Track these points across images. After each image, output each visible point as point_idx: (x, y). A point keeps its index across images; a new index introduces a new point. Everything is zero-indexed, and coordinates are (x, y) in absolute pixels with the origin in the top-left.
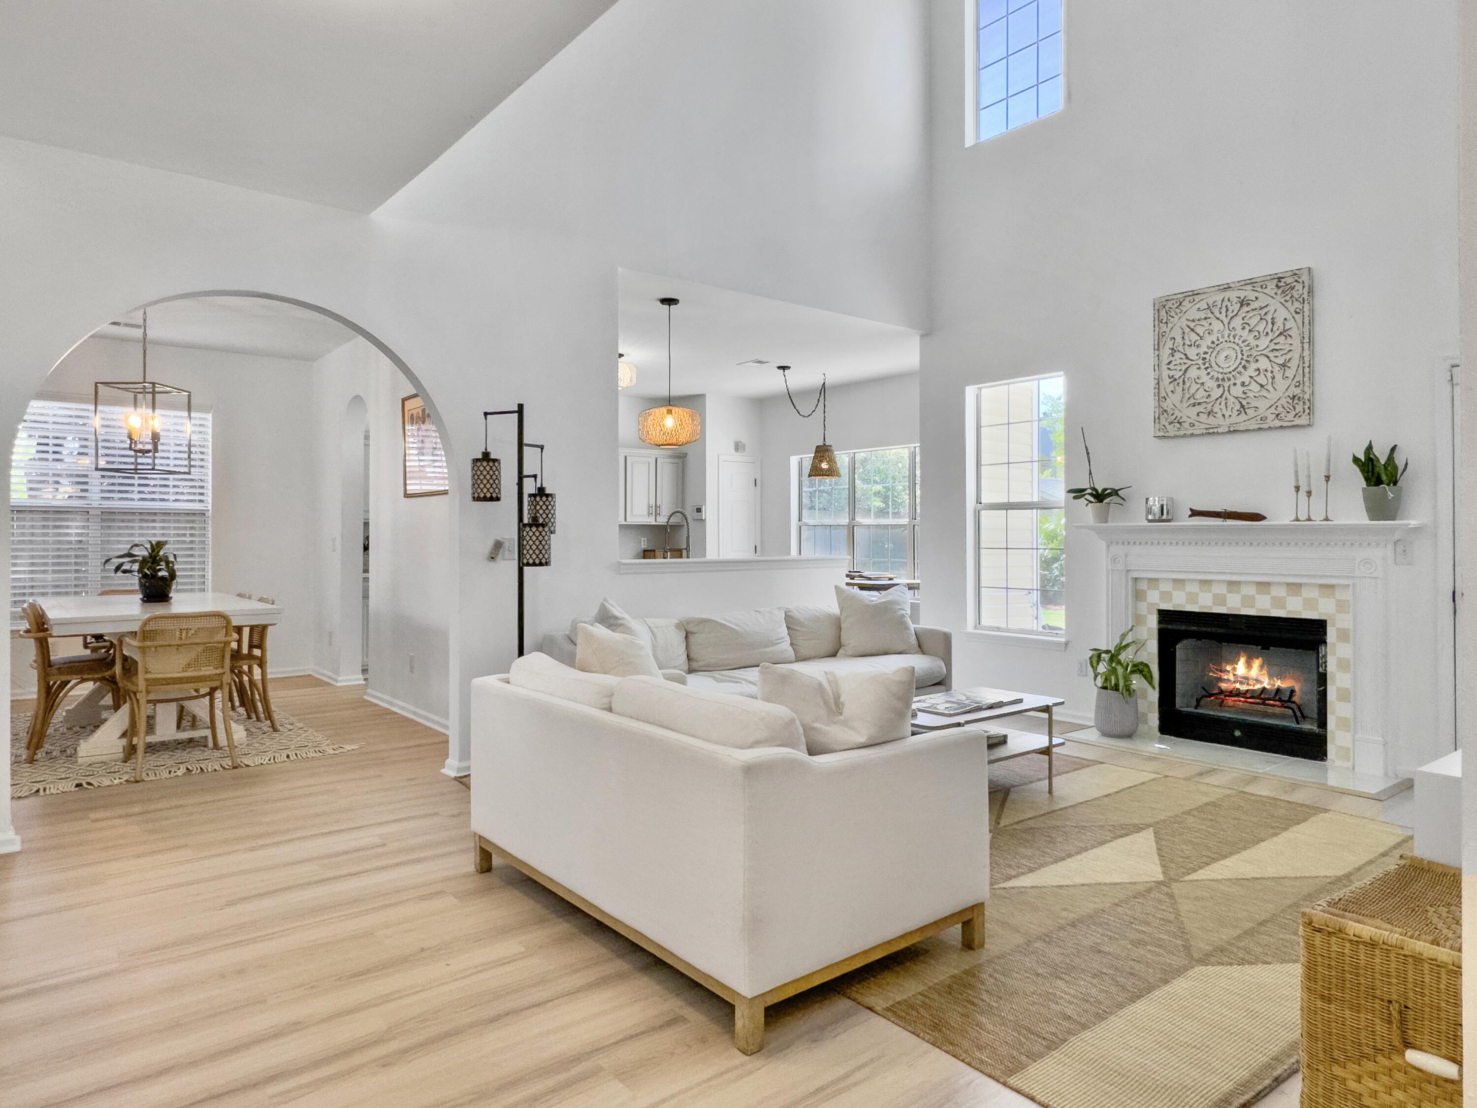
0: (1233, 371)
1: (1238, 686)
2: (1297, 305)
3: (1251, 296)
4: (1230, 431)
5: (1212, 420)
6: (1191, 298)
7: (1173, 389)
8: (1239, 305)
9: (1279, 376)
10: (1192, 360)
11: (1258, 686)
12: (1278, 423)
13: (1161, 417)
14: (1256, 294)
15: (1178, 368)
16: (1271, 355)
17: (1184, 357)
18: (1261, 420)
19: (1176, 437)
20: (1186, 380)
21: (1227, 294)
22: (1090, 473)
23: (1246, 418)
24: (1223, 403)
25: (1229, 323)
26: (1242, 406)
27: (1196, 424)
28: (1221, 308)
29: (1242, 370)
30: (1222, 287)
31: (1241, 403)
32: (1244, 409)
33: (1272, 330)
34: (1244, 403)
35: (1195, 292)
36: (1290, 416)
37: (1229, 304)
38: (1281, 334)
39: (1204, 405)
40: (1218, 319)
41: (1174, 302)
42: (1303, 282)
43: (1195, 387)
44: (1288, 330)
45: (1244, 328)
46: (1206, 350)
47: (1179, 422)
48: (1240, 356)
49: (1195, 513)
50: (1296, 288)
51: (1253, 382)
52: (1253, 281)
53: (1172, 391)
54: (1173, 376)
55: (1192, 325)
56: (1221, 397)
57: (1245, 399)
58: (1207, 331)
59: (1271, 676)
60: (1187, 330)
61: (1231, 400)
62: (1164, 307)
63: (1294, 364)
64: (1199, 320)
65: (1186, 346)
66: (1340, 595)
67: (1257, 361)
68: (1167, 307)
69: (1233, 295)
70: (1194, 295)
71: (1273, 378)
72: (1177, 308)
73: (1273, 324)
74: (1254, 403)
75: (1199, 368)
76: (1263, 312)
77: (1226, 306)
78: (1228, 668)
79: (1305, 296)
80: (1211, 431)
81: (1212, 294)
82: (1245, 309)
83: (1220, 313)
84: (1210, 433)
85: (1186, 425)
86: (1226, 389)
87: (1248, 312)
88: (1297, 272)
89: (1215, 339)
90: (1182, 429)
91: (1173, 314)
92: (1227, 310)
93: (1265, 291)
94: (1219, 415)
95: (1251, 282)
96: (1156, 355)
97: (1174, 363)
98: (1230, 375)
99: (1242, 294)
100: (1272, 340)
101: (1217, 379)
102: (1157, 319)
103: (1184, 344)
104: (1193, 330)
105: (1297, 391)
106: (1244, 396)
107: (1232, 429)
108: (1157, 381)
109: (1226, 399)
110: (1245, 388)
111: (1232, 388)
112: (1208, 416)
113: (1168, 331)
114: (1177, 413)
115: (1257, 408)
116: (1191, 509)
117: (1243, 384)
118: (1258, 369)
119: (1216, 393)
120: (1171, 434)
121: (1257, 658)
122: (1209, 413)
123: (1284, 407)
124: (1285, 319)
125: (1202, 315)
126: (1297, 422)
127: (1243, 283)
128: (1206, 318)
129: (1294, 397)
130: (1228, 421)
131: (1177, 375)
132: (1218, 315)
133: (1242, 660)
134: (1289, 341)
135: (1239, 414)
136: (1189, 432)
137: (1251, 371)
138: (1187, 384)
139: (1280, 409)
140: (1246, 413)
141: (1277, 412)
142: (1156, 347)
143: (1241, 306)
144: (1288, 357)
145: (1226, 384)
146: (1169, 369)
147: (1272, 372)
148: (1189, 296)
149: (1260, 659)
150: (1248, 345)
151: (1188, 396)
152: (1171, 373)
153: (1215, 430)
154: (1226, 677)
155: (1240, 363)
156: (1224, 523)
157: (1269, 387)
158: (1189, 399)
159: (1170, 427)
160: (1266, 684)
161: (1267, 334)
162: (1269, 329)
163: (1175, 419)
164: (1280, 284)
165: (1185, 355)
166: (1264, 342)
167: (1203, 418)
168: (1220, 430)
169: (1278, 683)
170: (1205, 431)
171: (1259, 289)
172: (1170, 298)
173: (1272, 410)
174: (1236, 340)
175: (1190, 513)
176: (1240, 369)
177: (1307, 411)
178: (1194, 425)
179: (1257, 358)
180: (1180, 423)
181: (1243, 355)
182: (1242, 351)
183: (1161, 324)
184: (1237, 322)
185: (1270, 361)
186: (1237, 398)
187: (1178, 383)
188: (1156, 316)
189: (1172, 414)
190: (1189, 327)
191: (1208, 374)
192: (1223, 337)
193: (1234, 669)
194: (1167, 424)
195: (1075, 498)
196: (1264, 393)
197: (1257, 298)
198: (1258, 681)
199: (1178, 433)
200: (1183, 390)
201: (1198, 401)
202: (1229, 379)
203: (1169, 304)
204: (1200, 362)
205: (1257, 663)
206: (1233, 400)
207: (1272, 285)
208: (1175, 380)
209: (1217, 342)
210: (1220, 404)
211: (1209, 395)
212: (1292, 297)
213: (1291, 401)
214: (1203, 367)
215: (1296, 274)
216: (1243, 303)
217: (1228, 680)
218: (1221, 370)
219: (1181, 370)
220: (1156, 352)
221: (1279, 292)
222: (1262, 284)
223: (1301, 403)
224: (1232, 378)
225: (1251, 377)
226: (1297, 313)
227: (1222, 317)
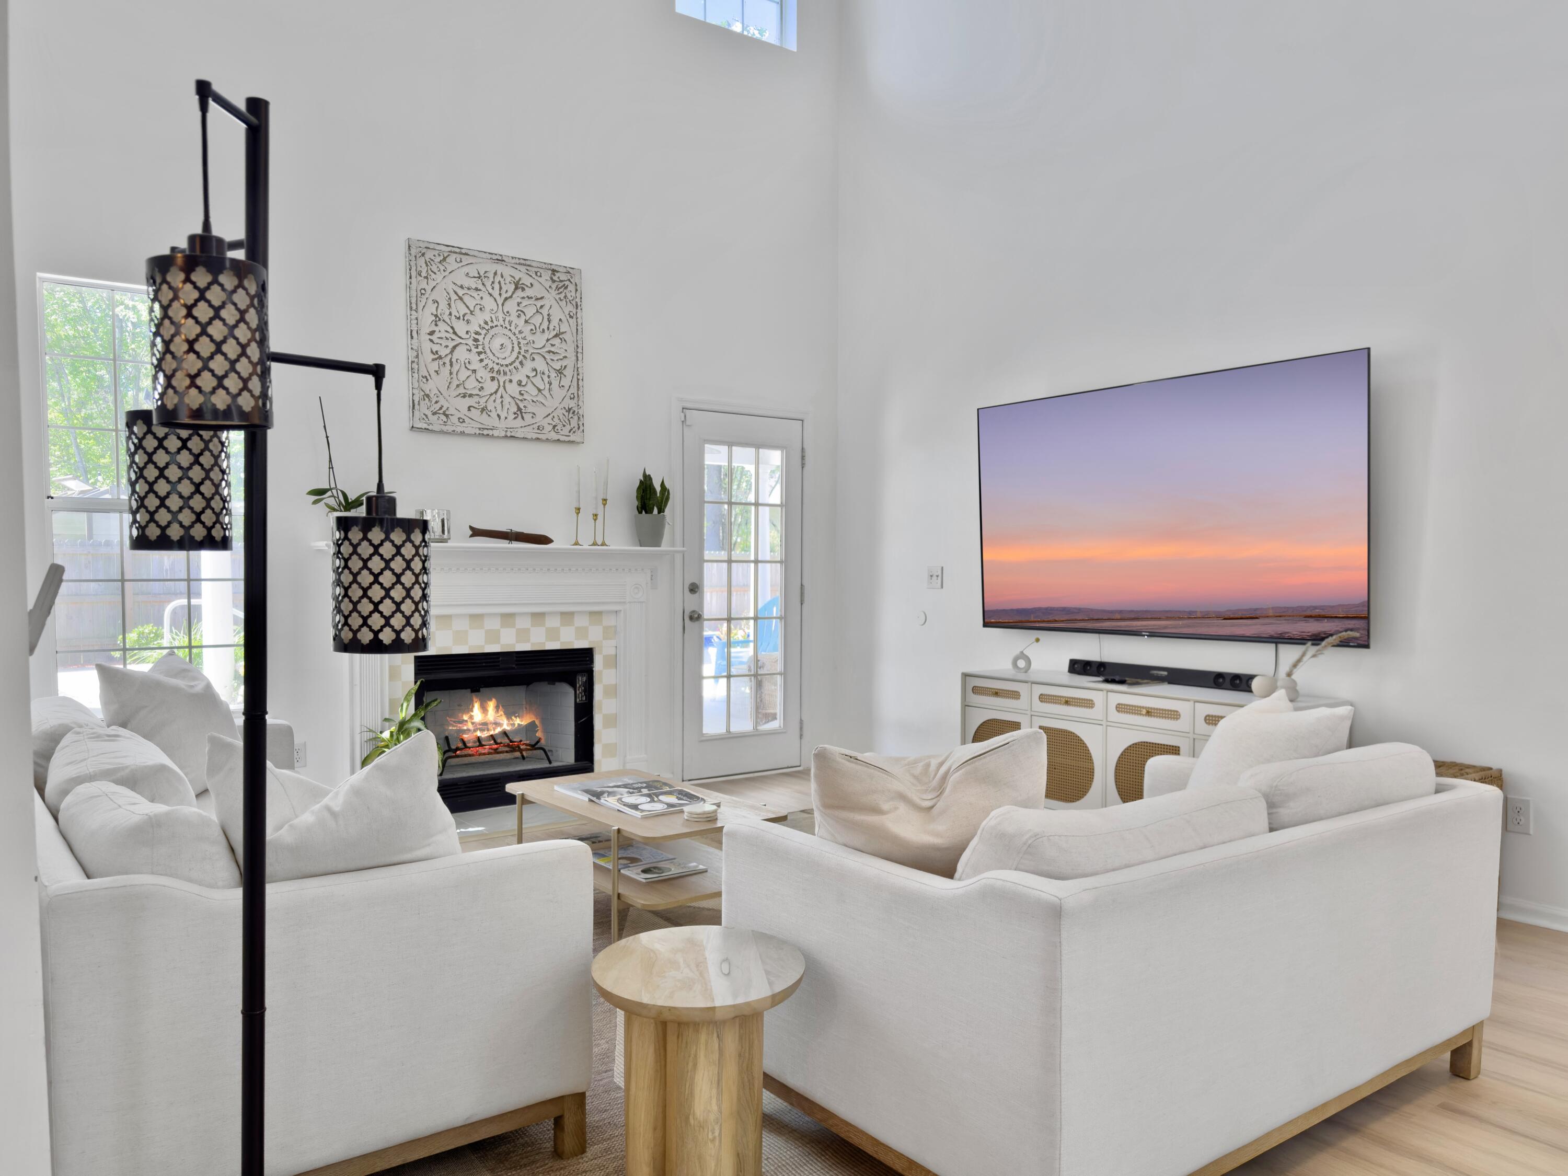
0: (511, 364)
1: (479, 734)
2: (570, 308)
3: (527, 280)
4: (506, 436)
5: (484, 418)
6: (458, 257)
7: (437, 369)
8: (513, 287)
9: (555, 383)
10: (460, 337)
11: (498, 730)
12: (553, 436)
13: (422, 403)
14: (531, 280)
15: (444, 343)
16: (548, 356)
17: (451, 331)
18: (538, 429)
19: (442, 432)
20: (454, 360)
21: (500, 268)
22: (331, 468)
23: (523, 424)
24: (498, 401)
25: (503, 305)
26: (519, 409)
27: (467, 420)
28: (493, 283)
29: (520, 367)
30: (494, 257)
31: (517, 404)
32: (521, 413)
33: (548, 328)
34: (521, 406)
35: (463, 251)
36: (566, 431)
37: (502, 280)
38: (556, 336)
39: (476, 399)
40: (491, 295)
41: (436, 253)
42: (576, 285)
43: (464, 374)
44: (563, 333)
45: (519, 316)
46: (478, 329)
47: (444, 414)
48: (516, 349)
49: (476, 533)
50: (569, 289)
51: (529, 383)
52: (528, 263)
53: (436, 372)
54: (437, 352)
55: (461, 292)
56: (496, 392)
57: (521, 400)
58: (479, 307)
59: (509, 716)
60: (454, 297)
61: (507, 399)
62: (423, 255)
63: (569, 372)
64: (469, 289)
65: (453, 317)
66: (609, 621)
67: (534, 359)
68: (427, 256)
69: (507, 271)
70: (461, 253)
71: (550, 384)
72: (440, 262)
73: (549, 321)
74: (531, 409)
75: (470, 350)
76: (539, 303)
77: (499, 283)
78: (465, 717)
79: (578, 300)
80: (485, 432)
81: (481, 260)
82: (519, 293)
83: (493, 288)
84: (484, 434)
85: (454, 419)
86: (502, 384)
87: (523, 298)
88: (571, 271)
89: (488, 320)
90: (449, 423)
91: (434, 268)
92: (501, 288)
93: (539, 279)
94: (494, 414)
95: (524, 263)
96: (414, 317)
97: (437, 335)
98: (507, 369)
99: (518, 275)
100: (548, 340)
101: (492, 370)
102: (414, 268)
103: (450, 314)
104: (461, 299)
105: (572, 404)
106: (521, 398)
107: (509, 434)
108: (416, 354)
109: (502, 397)
110: (522, 389)
111: (507, 384)
112: (482, 412)
113: (429, 289)
114: (442, 402)
115: (535, 415)
116: (471, 528)
117: (520, 383)
118: (535, 370)
119: (491, 387)
120: (436, 428)
121: (491, 700)
122: (483, 410)
123: (559, 419)
124: (560, 320)
125: (473, 283)
126: (572, 438)
127: (518, 261)
128: (477, 289)
129: (570, 410)
130: (503, 424)
131: (443, 352)
132: (491, 291)
133: (477, 706)
134: (564, 346)
135: (515, 418)
136: (459, 429)
137: (527, 370)
138: (456, 368)
139: (556, 420)
140: (523, 418)
141: (554, 424)
142: (414, 307)
143: (516, 288)
144: (564, 363)
145: (502, 379)
146: (431, 341)
147: (549, 377)
148: (456, 253)
149: (494, 700)
150: (524, 338)
151: (455, 382)
152: (435, 348)
153: (490, 432)
154: (465, 728)
155: (517, 358)
156: (510, 545)
157: (546, 392)
158: (458, 386)
159: (433, 419)
160: (506, 726)
161: (543, 331)
162: (545, 326)
163: (441, 408)
164: (555, 278)
165: (452, 328)
166: (540, 340)
167: (475, 414)
168: (496, 433)
169: (517, 721)
170: (478, 432)
171: (534, 276)
172: (431, 246)
173: (549, 419)
174: (513, 328)
175: (471, 533)
176: (517, 364)
177: (581, 428)
178: (464, 421)
179: (533, 356)
180: (447, 416)
181: (520, 348)
182: (519, 343)
183: (419, 278)
184: (511, 306)
185: (547, 363)
186: (513, 398)
187: (444, 363)
188: (413, 263)
189: (436, 402)
190: (456, 293)
191: (481, 361)
192: (497, 319)
193: (471, 717)
194: (429, 413)
195: (315, 502)
196: (540, 398)
197: (532, 285)
198: (497, 724)
199: (445, 428)
200: (451, 373)
201: (469, 392)
202: (505, 373)
203: (429, 255)
204: (471, 342)
205: (491, 705)
206: (510, 400)
207: (547, 275)
208: (440, 358)
209: (490, 324)
210: (494, 401)
211: (482, 388)
212: (565, 297)
213: (566, 414)
214: (475, 350)
215: (569, 272)
216: (518, 286)
217: (469, 730)
218: (497, 361)
219: (447, 346)
220: (413, 313)
221: (554, 286)
222: (536, 270)
223: (576, 418)
224: (509, 373)
225: (528, 377)
226: (571, 317)
227: (496, 293)
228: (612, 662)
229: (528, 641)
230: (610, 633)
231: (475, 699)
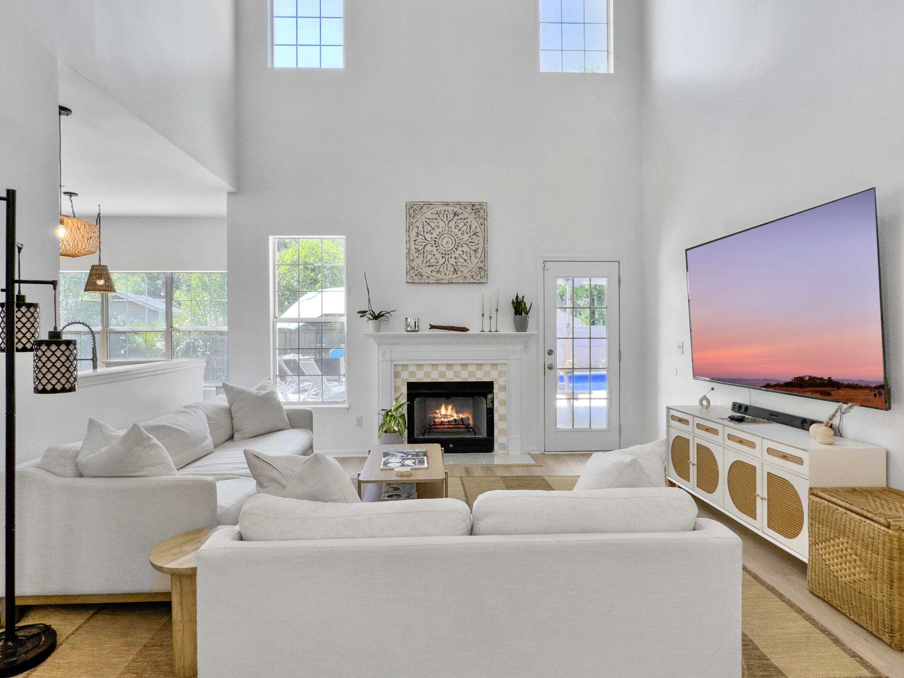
0: (451, 250)
1: (443, 419)
2: (481, 221)
3: (460, 211)
4: (448, 283)
5: (439, 276)
6: (428, 206)
7: (417, 256)
8: (453, 215)
9: (473, 256)
10: (428, 241)
11: (452, 419)
12: (473, 281)
13: (411, 271)
14: (462, 211)
15: (421, 244)
16: (470, 244)
17: (424, 238)
18: (464, 278)
19: (419, 283)
20: (425, 251)
21: (447, 208)
22: (369, 301)
23: (457, 276)
24: (445, 267)
25: (448, 224)
26: (455, 270)
27: (430, 277)
28: (444, 215)
29: (455, 250)
30: (445, 203)
31: (454, 268)
32: (456, 271)
33: (470, 231)
34: (456, 268)
35: (430, 203)
36: (478, 278)
37: (448, 214)
38: (474, 234)
39: (435, 267)
40: (442, 220)
41: (418, 206)
42: (484, 209)
43: (429, 256)
44: (477, 233)
45: (456, 228)
46: (436, 236)
47: (420, 275)
48: (454, 243)
49: (432, 327)
50: (481, 212)
51: (460, 257)
52: (460, 203)
53: (417, 257)
54: (417, 249)
55: (428, 221)
56: (444, 263)
57: (456, 266)
58: (436, 226)
59: (457, 412)
60: (425, 223)
61: (450, 266)
62: (412, 208)
63: (480, 251)
64: (432, 219)
65: (425, 232)
66: (501, 368)
67: (462, 246)
68: (414, 208)
69: (450, 209)
70: (429, 204)
71: (470, 257)
72: (420, 210)
73: (470, 228)
74: (461, 269)
75: (432, 246)
76: (465, 221)
77: (447, 214)
78: (438, 411)
79: (485, 217)
80: (439, 282)
81: (438, 206)
82: (456, 217)
83: (444, 217)
84: (438, 282)
85: (425, 277)
86: (447, 259)
87: (458, 219)
88: (481, 204)
89: (441, 231)
90: (422, 279)
91: (417, 213)
92: (447, 217)
93: (466, 210)
94: (443, 273)
95: (459, 204)
96: (408, 235)
97: (418, 241)
98: (449, 252)
99: (455, 210)
100: (470, 237)
101: (442, 253)
102: (408, 214)
103: (424, 231)
104: (429, 224)
105: (482, 265)
106: (456, 264)
107: (450, 281)
108: (408, 250)
109: (447, 265)
110: (456, 260)
111: (450, 259)
112: (437, 273)
113: (414, 222)
114: (420, 270)
115: (462, 271)
116: (430, 325)
117: (455, 258)
118: (463, 251)
119: (442, 261)
120: (416, 281)
121: (450, 405)
122: (438, 272)
123: (475, 273)
124: (476, 227)
125: (434, 216)
126: (481, 281)
127: (455, 203)
128: (436, 219)
129: (480, 268)
130: (448, 277)
131: (420, 248)
132: (442, 219)
133: (443, 407)
134: (478, 238)
135: (453, 274)
136: (427, 281)
137: (459, 252)
138: (426, 254)
139: (474, 273)
140: (457, 273)
141: (472, 275)
142: (408, 230)
143: (455, 215)
144: (477, 247)
145: (447, 257)
146: (415, 244)
147: (470, 253)
148: (426, 204)
149: (451, 405)
150: (458, 237)
151: (426, 261)
152: (417, 247)
153: (441, 281)
154: (437, 416)
155: (454, 247)
156: (449, 333)
157: (468, 261)
158: (426, 262)
159: (415, 277)
160: (455, 417)
161: (467, 233)
162: (468, 231)
163: (419, 273)
164: (473, 208)
165: (425, 237)
166: (466, 237)
167: (434, 274)
168: (444, 281)
169: (461, 416)
170: (435, 281)
171: (463, 209)
172: (416, 203)
173: (470, 273)
174: (452, 234)
175: (430, 327)
176: (454, 249)
177: (486, 276)
178: (429, 277)
179: (462, 245)
180: (421, 276)
181: (456, 242)
182: (455, 240)
183: (410, 218)
184: (452, 224)
185: (469, 247)
186: (452, 265)
187: (421, 253)
188: (408, 212)
189: (417, 270)
190: (426, 222)
191: (437, 250)
192: (445, 231)
193: (440, 412)
194: (414, 275)
195: (361, 316)
196: (466, 264)
197: (462, 213)
198: (452, 416)
199: (420, 281)
200: (423, 257)
201: (431, 264)
202: (448, 254)
203: (415, 207)
204: (433, 242)
205: (450, 408)
206: (451, 266)
207: (469, 208)
208: (419, 251)
209: (442, 233)
210: (443, 267)
211: (438, 262)
212: (479, 216)
213: (479, 270)
214: (434, 246)
215: (481, 205)
216: (455, 214)
217: (438, 417)
218: (444, 249)
219: (422, 246)
220: (408, 233)
221: (473, 212)
222: (465, 206)
223: (483, 271)
224: (450, 254)
225: (459, 255)
226: (482, 225)
227: (445, 219)
228: (503, 388)
229: (459, 377)
230: (501, 374)
231: (443, 404)
